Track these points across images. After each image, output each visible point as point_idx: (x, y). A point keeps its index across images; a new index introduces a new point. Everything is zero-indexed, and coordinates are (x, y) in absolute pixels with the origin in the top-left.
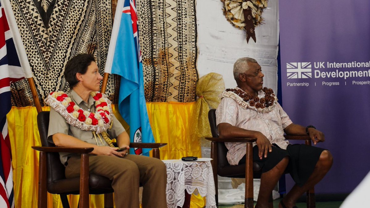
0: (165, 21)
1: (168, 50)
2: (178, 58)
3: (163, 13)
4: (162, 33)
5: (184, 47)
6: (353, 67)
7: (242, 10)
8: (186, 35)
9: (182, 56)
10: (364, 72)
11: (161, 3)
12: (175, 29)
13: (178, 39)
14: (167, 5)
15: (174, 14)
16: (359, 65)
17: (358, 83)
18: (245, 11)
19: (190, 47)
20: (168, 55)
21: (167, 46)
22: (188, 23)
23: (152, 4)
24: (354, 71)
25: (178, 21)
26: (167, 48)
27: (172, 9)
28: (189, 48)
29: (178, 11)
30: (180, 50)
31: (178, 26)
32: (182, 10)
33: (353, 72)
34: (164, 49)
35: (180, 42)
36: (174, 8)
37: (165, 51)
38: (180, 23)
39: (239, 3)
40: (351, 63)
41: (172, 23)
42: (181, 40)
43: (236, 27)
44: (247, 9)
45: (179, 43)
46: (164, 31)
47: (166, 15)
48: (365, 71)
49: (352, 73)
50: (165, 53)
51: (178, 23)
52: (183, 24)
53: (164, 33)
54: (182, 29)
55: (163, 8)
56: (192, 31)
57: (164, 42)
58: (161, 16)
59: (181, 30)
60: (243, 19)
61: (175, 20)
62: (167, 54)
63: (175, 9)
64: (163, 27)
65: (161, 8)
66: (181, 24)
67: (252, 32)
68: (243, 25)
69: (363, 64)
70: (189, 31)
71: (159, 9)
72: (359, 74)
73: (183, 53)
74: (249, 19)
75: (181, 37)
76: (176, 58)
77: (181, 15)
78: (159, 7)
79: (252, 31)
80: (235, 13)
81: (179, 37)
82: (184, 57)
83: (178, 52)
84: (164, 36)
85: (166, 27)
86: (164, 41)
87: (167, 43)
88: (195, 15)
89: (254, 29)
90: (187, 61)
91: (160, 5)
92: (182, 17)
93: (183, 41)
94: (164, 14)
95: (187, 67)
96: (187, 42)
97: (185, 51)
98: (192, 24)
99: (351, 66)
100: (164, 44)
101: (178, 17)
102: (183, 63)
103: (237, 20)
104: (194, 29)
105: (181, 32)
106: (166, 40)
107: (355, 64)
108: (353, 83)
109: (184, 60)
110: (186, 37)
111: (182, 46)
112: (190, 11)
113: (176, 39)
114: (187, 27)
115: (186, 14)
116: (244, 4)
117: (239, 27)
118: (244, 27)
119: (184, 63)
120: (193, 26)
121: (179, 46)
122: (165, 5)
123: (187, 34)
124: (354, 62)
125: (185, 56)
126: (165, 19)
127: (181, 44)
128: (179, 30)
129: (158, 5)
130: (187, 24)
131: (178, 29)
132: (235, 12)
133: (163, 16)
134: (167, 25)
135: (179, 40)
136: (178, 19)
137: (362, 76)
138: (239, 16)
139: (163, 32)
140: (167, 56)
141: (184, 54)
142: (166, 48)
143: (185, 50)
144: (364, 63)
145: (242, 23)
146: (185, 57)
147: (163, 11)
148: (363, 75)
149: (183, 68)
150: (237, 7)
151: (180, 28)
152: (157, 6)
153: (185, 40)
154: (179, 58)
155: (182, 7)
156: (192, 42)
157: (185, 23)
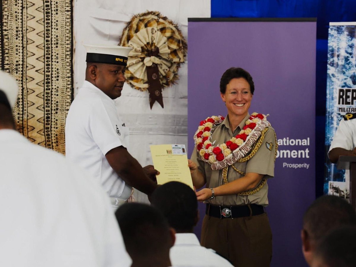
0: (25, 86)
1: (27, 122)
2: (43, 131)
3: (22, 77)
4: (19, 102)
5: (53, 117)
6: (285, 144)
7: (145, 67)
8: (57, 102)
9: (50, 128)
10: (300, 152)
11: (19, 65)
12: (41, 96)
13: (44, 108)
14: (30, 67)
15: (40, 78)
16: (292, 142)
17: (290, 166)
18: (148, 68)
19: (63, 116)
20: (28, 129)
21: (26, 117)
22: (60, 87)
23: (5, 67)
24: (286, 150)
25: (46, 85)
26: (26, 119)
27: (37, 71)
28: (61, 118)
29: (46, 73)
30: (47, 121)
31: (46, 91)
32: (52, 71)
33: (284, 151)
34: (22, 120)
35: (48, 111)
36: (40, 70)
37: (23, 124)
38: (48, 87)
39: (141, 58)
40: (283, 139)
41: (36, 89)
42: (50, 109)
43: (135, 88)
44: (151, 66)
45: (46, 113)
46: (22, 98)
47: (27, 79)
48: (301, 150)
49: (283, 153)
50: (23, 126)
51: (46, 88)
52: (52, 88)
53: (23, 102)
54: (52, 94)
55: (22, 71)
56: (66, 97)
57: (21, 113)
58: (19, 80)
59: (49, 97)
60: (146, 79)
61: (41, 84)
62: (26, 127)
63: (42, 71)
64: (21, 94)
65: (19, 71)
66: (49, 89)
67: (158, 95)
68: (146, 86)
69: (298, 142)
70: (62, 97)
71: (17, 73)
72: (292, 154)
73: (51, 125)
74: (154, 78)
75: (50, 105)
76: (40, 131)
77: (50, 77)
78: (17, 69)
79: (157, 93)
80: (134, 71)
81: (46, 105)
82: (53, 129)
83: (44, 123)
84: (23, 105)
85: (26, 94)
86: (23, 111)
87: (26, 114)
88: (72, 77)
89: (161, 91)
90: (58, 134)
91: (18, 67)
92: (52, 80)
93: (52, 110)
94: (24, 78)
95: (57, 142)
96: (58, 111)
97: (54, 122)
98: (67, 88)
99: (282, 144)
100: (23, 114)
101: (46, 81)
102: (50, 137)
103: (137, 80)
104: (69, 94)
105: (50, 98)
106: (25, 110)
107: (288, 141)
108: (284, 165)
109: (53, 132)
110: (57, 105)
111: (50, 116)
112: (65, 72)
113: (41, 108)
114: (59, 92)
115: (58, 76)
116: (147, 59)
117: (139, 89)
118: (148, 89)
119: (52, 137)
120: (69, 90)
121: (46, 116)
122: (27, 67)
123: (59, 101)
124: (286, 139)
125: (54, 127)
126: (25, 83)
127: (49, 114)
128: (46, 97)
129: (15, 67)
130: (58, 89)
131: (46, 95)
132: (135, 69)
133: (22, 81)
134: (28, 92)
135: (46, 109)
136: (45, 83)
137: (296, 156)
138: (140, 75)
139: (21, 100)
140: (25, 129)
141: (53, 126)
142: (24, 120)
143: (55, 120)
144: (300, 140)
145: (144, 83)
146: (55, 129)
147: (22, 74)
148: (298, 155)
149: (50, 143)
150: (137, 63)
151: (48, 93)
152: (13, 69)
153: (56, 108)
154: (46, 130)
155: (52, 68)
156: (65, 110)
157: (56, 87)
